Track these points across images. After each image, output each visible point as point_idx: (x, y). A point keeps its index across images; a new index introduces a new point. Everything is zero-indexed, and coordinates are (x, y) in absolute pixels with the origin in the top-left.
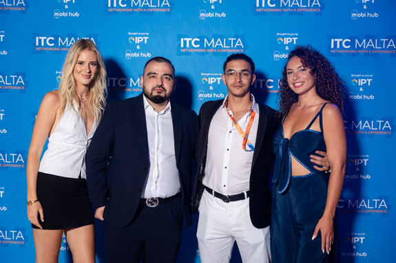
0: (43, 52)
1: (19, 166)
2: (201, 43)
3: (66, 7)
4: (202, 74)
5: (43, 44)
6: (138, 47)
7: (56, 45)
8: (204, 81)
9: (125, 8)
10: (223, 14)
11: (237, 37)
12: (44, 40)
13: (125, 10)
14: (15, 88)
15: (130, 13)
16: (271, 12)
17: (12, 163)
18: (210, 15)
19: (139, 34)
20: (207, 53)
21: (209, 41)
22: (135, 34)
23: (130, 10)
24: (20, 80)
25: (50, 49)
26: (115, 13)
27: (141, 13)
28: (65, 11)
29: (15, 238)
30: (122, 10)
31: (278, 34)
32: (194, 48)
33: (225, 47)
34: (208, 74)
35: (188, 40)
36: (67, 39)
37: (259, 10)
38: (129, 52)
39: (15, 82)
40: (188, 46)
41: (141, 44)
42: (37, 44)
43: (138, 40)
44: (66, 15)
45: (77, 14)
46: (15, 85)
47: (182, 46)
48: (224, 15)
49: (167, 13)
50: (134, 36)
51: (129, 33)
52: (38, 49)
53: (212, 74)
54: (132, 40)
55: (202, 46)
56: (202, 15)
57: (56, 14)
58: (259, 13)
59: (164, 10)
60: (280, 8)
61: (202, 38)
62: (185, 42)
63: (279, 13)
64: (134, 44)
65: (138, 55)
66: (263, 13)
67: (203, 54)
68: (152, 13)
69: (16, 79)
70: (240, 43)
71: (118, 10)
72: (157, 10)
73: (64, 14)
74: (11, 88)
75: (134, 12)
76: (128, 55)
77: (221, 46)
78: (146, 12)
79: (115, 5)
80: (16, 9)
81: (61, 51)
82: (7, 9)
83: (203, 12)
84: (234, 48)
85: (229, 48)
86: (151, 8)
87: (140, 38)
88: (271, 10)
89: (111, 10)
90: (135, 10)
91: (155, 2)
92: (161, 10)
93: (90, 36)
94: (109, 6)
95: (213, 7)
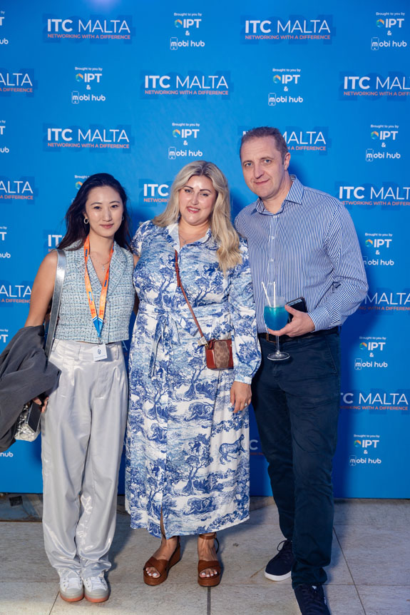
0: (57, 149)
1: (27, 301)
3: (88, 87)
5: (57, 139)
6: (185, 143)
7: (75, 140)
9: (166, 89)
10: (300, 98)
11: (317, 129)
12: (58, 133)
13: (167, 92)
14: (21, 197)
15: (174, 97)
16: (363, 96)
17: (18, 298)
18: (282, 100)
19: (187, 125)
22: (181, 125)
23: (174, 93)
24: (27, 187)
25: (67, 145)
26: (155, 97)
27: (190, 97)
28: (87, 93)
30: (164, 92)
31: (372, 126)
33: (301, 143)
36: (89, 131)
37: (348, 94)
38: (173, 150)
39: (21, 189)
41: (190, 139)
42: (49, 139)
45: (103, 98)
46: (20, 194)
48: (300, 100)
49: (224, 97)
50: (180, 128)
51: (174, 124)
52: (51, 145)
54: (176, 133)
56: (271, 99)
57: (75, 97)
59: (221, 93)
60: (375, 90)
63: (374, 98)
64: (180, 139)
65: (185, 154)
66: (353, 98)
68: (204, 97)
69: (22, 186)
70: (321, 138)
71: (159, 92)
72: (211, 93)
73: (85, 98)
74: (16, 197)
75: (180, 96)
76: (171, 153)
77: (296, 142)
78: (195, 95)
79: (154, 86)
80: (20, 90)
81: (81, 149)
82: (8, 90)
83: (273, 96)
84: (313, 145)
85: (307, 145)
86: (202, 90)
87: (189, 130)
88: (363, 94)
89: (149, 92)
90: (181, 92)
91: (208, 82)
92: (216, 93)
93: (120, 128)
94: (147, 86)
95: (286, 89)
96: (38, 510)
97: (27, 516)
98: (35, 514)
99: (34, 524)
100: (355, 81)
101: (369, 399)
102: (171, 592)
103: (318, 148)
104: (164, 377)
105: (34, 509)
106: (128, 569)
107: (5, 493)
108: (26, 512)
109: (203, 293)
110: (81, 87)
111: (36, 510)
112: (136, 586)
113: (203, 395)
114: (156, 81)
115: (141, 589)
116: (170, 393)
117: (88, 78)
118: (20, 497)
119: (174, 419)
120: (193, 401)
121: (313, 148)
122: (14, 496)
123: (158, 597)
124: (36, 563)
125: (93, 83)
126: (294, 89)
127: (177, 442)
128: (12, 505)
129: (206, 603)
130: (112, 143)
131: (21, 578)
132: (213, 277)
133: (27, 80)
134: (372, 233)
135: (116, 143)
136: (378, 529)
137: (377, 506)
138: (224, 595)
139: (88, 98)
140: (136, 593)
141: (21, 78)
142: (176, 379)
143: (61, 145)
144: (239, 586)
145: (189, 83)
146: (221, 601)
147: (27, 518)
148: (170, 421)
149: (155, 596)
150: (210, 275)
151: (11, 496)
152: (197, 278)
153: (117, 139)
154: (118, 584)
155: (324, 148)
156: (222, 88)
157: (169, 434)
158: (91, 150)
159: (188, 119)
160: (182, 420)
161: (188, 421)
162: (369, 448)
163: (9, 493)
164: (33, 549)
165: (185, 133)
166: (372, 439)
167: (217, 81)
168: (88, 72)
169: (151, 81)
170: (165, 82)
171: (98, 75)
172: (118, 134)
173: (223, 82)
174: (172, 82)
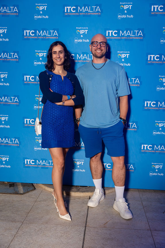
0: (28, 39)
1: (16, 104)
2: (118, 33)
3: (41, 12)
4: (118, 52)
5: (28, 35)
6: (82, 36)
7: (36, 35)
8: (119, 56)
9: (74, 12)
11: (139, 30)
12: (29, 32)
14: (13, 60)
15: (77, 16)
17: (12, 102)
18: (124, 16)
19: (83, 28)
20: (121, 39)
21: (123, 32)
22: (80, 28)
23: (77, 14)
24: (16, 56)
25: (32, 37)
26: (69, 16)
27: (84, 16)
28: (41, 15)
29: (14, 142)
30: (73, 14)
32: (114, 36)
33: (132, 36)
34: (121, 52)
35: (110, 31)
36: (41, 31)
37: (153, 13)
38: (76, 39)
40: (110, 35)
41: (84, 34)
42: (25, 35)
44: (41, 17)
45: (47, 17)
46: (13, 58)
47: (107, 35)
48: (132, 16)
49: (99, 16)
50: (80, 30)
51: (77, 28)
52: (26, 37)
53: (124, 52)
54: (78, 32)
55: (119, 36)
56: (119, 16)
57: (35, 17)
59: (97, 14)
61: (119, 30)
62: (109, 33)
64: (80, 34)
65: (82, 41)
66: (156, 15)
67: (119, 40)
68: (90, 16)
69: (14, 55)
70: (141, 33)
71: (71, 14)
72: (93, 14)
73: (40, 17)
74: (11, 60)
75: (80, 15)
76: (76, 40)
77: (130, 35)
78: (86, 15)
79: (69, 11)
80: (13, 14)
81: (38, 39)
82: (8, 14)
83: (120, 15)
84: (137, 36)
85: (134, 37)
86: (89, 12)
87: (83, 30)
88: (160, 13)
89: (66, 14)
91: (92, 9)
92: (95, 14)
93: (54, 30)
94: (66, 11)
95: (126, 12)
96: (20, 190)
97: (14, 192)
98: (18, 191)
99: (17, 195)
100: (156, 8)
101: (159, 148)
102: (68, 230)
103: (139, 38)
105: (18, 189)
106: (51, 218)
107: (8, 182)
108: (15, 190)
110: (38, 12)
111: (19, 190)
112: (53, 226)
114: (70, 9)
115: (55, 228)
117: (41, 8)
118: (14, 184)
121: (137, 38)
122: (12, 183)
123: (62, 232)
124: (13, 213)
125: (43, 10)
126: (129, 12)
128: (10, 187)
129: (83, 236)
130: (51, 36)
131: (6, 220)
134: (162, 76)
135: (53, 36)
136: (161, 204)
137: (161, 193)
138: (92, 233)
140: (53, 230)
141: (13, 9)
143: (30, 37)
144: (99, 228)
145: (84, 10)
146: (90, 236)
147: (14, 193)
149: (61, 232)
151: (10, 183)
153: (53, 35)
154: (46, 225)
155: (142, 38)
156: (98, 12)
158: (42, 39)
159: (83, 26)
162: (158, 169)
163: (10, 182)
164: (14, 206)
165: (82, 32)
166: (159, 165)
167: (96, 8)
168: (41, 6)
169: (67, 9)
170: (73, 9)
171: (45, 7)
172: (53, 33)
173: (98, 9)
174: (76, 9)
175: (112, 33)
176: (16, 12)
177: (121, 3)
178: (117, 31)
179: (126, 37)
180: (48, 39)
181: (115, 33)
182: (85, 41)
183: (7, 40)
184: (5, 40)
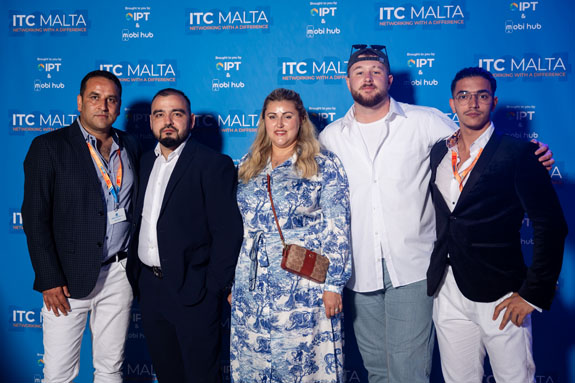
2: (309, 68)
3: (138, 25)
4: (311, 108)
6: (228, 75)
7: (125, 75)
9: (210, 25)
10: (337, 30)
13: (211, 28)
15: (217, 32)
18: (320, 31)
19: (230, 58)
20: (316, 80)
21: (319, 66)
22: (223, 58)
23: (217, 28)
26: (199, 32)
27: (231, 31)
28: (136, 30)
30: (207, 28)
31: (408, 54)
32: (300, 75)
34: (318, 108)
35: (291, 64)
36: (138, 66)
37: (383, 24)
38: (216, 82)
43: (228, 66)
45: (150, 35)
47: (284, 72)
49: (264, 31)
50: (223, 61)
51: (217, 58)
53: (324, 108)
54: (220, 66)
55: (310, 72)
56: (309, 31)
57: (125, 35)
58: (382, 28)
59: (261, 27)
61: (309, 62)
62: (288, 67)
65: (228, 86)
67: (311, 82)
71: (203, 28)
72: (252, 27)
73: (134, 35)
75: (222, 30)
76: (215, 85)
78: (238, 30)
79: (198, 22)
80: (75, 30)
82: (64, 30)
83: (311, 29)
86: (244, 24)
89: (193, 28)
90: (224, 28)
91: (249, 17)
92: (256, 27)
93: (167, 62)
94: (191, 23)
95: (323, 21)
104: (265, 290)
109: (294, 207)
113: (301, 305)
114: (200, 17)
116: (271, 305)
117: (137, 17)
119: (276, 329)
120: (293, 311)
125: (141, 21)
127: (280, 351)
130: (160, 76)
132: (301, 192)
133: (81, 20)
135: (163, 76)
139: (137, 36)
141: (76, 19)
142: (276, 291)
145: (231, 18)
148: (273, 332)
150: (298, 189)
152: (287, 193)
153: (164, 73)
156: (263, 22)
157: (273, 344)
158: (140, 83)
159: (230, 52)
160: (283, 329)
161: (290, 330)
167: (257, 15)
168: (137, 11)
169: (195, 18)
170: (209, 18)
171: (147, 14)
172: (165, 69)
173: (263, 16)
174: (215, 18)
175: (294, 67)
176: (81, 25)
177: (311, 4)
178: (305, 64)
179: (325, 75)
180: (153, 83)
181: (302, 68)
182: (236, 85)
183: (62, 86)
184: (56, 86)
